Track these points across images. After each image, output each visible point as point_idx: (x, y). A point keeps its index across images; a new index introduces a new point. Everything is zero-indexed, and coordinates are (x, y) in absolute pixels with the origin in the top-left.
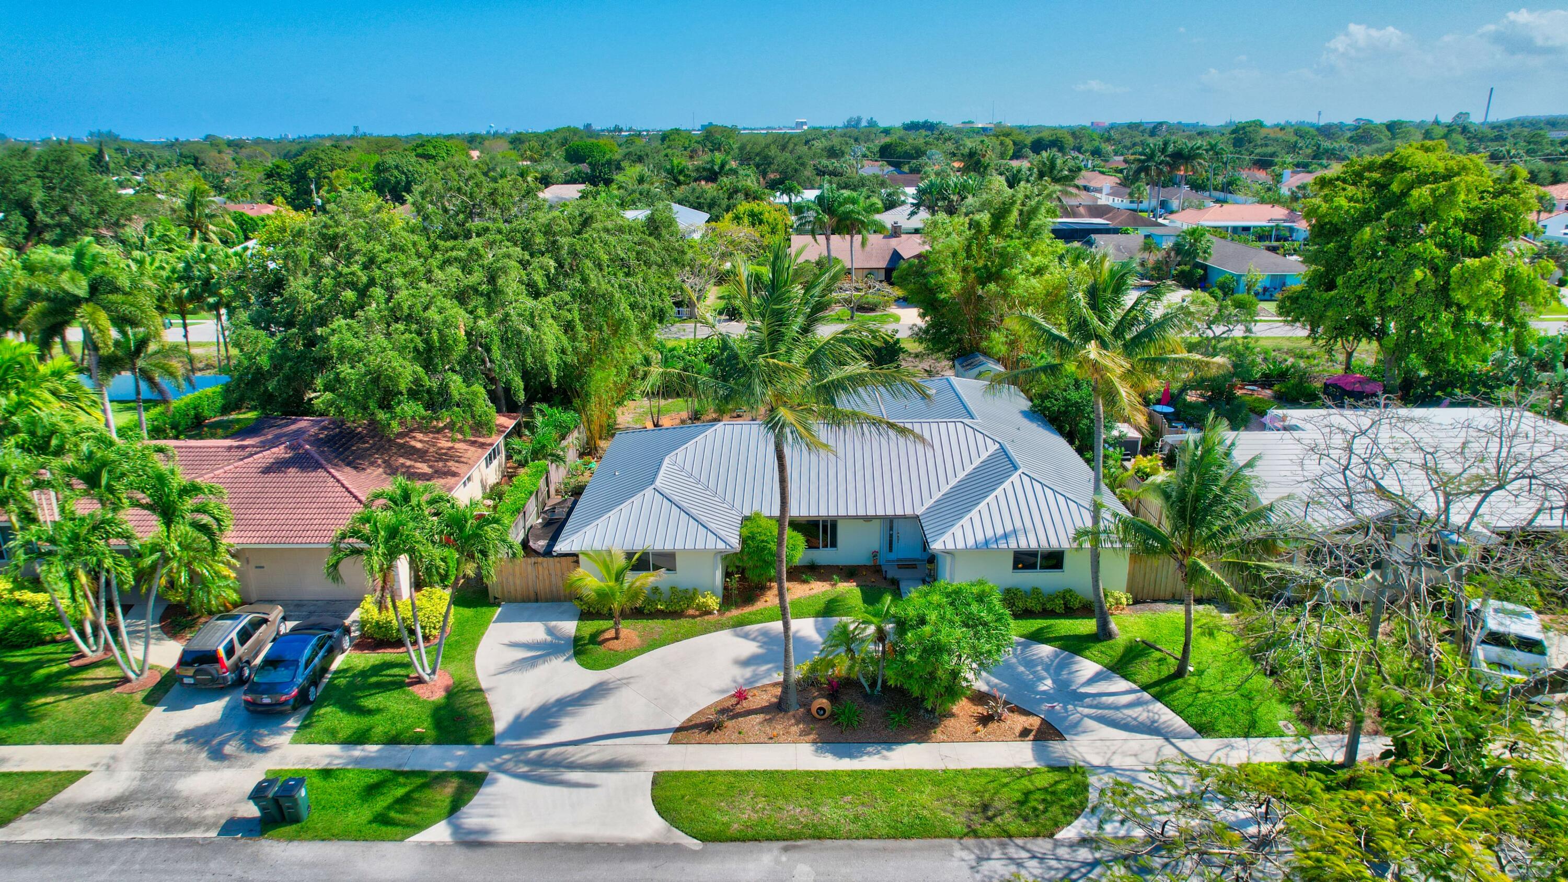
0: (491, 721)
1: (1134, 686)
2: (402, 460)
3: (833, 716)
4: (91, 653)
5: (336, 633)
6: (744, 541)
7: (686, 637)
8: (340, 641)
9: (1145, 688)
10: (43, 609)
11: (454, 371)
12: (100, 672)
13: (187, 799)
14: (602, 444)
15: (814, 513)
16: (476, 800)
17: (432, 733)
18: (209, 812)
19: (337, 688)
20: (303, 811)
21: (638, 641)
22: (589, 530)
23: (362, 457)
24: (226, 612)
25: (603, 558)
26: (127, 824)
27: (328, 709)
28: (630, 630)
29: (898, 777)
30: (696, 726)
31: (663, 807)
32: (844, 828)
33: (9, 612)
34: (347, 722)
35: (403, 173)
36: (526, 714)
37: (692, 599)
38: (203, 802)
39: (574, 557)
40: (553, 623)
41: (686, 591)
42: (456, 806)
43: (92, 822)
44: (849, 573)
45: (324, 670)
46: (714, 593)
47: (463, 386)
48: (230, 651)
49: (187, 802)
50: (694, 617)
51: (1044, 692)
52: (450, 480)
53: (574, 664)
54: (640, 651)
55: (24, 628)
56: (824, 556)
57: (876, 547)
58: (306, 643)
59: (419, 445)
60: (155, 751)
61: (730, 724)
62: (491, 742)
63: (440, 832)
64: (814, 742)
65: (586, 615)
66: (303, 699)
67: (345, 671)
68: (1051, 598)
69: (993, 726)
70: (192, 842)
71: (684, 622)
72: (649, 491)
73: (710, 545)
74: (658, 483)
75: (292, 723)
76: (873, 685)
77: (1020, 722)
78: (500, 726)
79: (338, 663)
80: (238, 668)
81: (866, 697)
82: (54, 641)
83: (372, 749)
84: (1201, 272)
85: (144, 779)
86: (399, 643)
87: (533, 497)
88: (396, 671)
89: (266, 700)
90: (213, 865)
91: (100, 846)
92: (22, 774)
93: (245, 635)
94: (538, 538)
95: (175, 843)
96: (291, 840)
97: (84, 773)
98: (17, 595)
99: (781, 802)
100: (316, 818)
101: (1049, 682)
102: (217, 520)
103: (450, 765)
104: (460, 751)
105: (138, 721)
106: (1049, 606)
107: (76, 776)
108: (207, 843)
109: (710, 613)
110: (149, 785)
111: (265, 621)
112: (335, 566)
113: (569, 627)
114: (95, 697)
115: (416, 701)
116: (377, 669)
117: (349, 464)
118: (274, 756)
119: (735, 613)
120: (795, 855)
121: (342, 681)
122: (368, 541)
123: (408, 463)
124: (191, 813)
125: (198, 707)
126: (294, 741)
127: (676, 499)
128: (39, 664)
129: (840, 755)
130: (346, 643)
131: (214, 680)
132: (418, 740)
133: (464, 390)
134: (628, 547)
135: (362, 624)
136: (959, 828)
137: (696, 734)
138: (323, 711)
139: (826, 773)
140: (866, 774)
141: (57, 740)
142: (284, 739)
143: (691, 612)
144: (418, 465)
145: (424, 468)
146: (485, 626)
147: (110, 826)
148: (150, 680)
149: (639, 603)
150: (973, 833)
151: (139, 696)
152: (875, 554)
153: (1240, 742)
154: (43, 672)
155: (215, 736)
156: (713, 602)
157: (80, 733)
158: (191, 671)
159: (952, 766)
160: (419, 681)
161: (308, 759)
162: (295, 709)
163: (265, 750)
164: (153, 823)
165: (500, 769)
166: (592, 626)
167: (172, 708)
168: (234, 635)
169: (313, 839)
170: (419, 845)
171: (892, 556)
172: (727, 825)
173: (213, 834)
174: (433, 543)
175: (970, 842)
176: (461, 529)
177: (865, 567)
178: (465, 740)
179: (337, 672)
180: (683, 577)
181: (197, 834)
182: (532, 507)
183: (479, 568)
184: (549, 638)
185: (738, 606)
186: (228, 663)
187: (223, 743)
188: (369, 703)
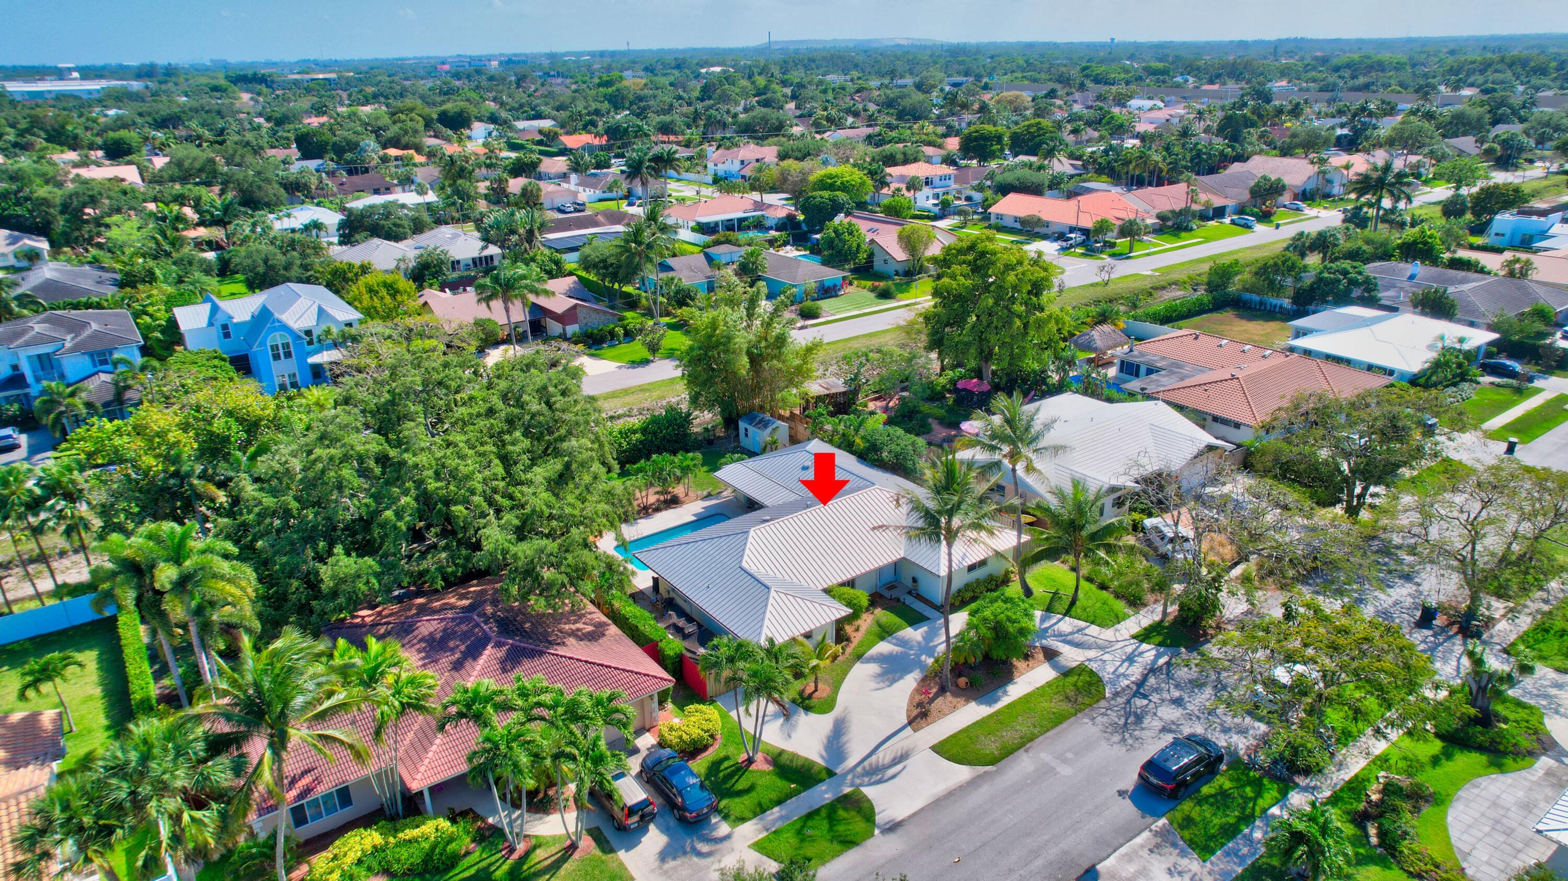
0: (815, 764)
1: (1061, 616)
3: (971, 684)
4: (518, 845)
7: (845, 674)
9: (1065, 615)
12: (541, 854)
17: (793, 786)
21: (827, 688)
27: (726, 802)
29: (1025, 700)
30: (916, 718)
31: (960, 761)
34: (744, 803)
53: (811, 715)
54: (835, 692)
57: (875, 582)
61: (932, 708)
62: (830, 774)
64: (973, 701)
72: (774, 594)
73: (838, 616)
74: (771, 586)
75: (716, 820)
78: (822, 764)
83: (778, 811)
86: (705, 747)
88: (727, 764)
89: (689, 815)
99: (998, 733)
103: (830, 797)
104: (823, 787)
105: (622, 865)
114: (567, 866)
115: (765, 773)
116: (715, 768)
118: (736, 838)
119: (849, 650)
125: (644, 841)
126: (734, 827)
127: (789, 593)
129: (992, 702)
132: (791, 795)
137: (922, 721)
138: (724, 805)
139: (997, 713)
140: (1012, 706)
142: (726, 828)
148: (588, 841)
151: (598, 851)
152: (876, 587)
155: (683, 847)
159: (1038, 685)
162: (709, 812)
163: (726, 838)
175: (1080, 714)
178: (816, 780)
187: (694, 848)
188: (739, 786)
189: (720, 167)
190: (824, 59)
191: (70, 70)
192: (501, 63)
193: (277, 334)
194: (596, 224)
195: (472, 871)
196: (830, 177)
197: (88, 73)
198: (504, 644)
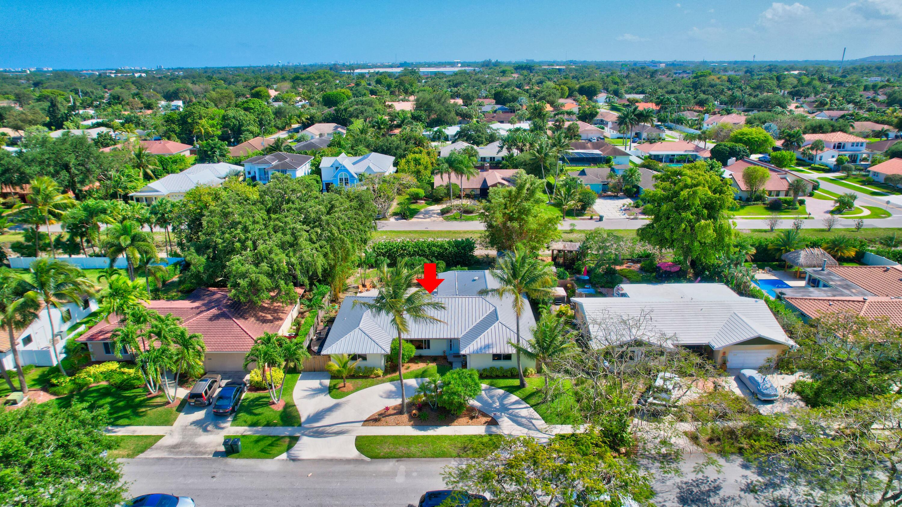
0: (300, 418)
1: (528, 405)
2: (261, 313)
3: (419, 416)
4: (154, 393)
5: (242, 386)
6: (392, 349)
7: (370, 386)
8: (244, 388)
9: (532, 406)
10: (132, 375)
11: (281, 279)
12: (158, 400)
13: (200, 445)
14: (341, 295)
15: (420, 337)
16: (296, 445)
17: (280, 422)
18: (208, 449)
19: (243, 406)
20: (240, 449)
21: (352, 388)
22: (334, 346)
23: (245, 313)
24: (202, 378)
25: (339, 357)
26: (182, 453)
27: (242, 414)
28: (349, 383)
29: (438, 438)
30: (371, 420)
31: (359, 447)
32: (417, 454)
33: (121, 377)
34: (250, 418)
35: (237, 120)
36: (311, 415)
37: (373, 371)
38: (205, 446)
39: (329, 357)
40: (322, 381)
41: (371, 368)
42: (289, 447)
43: (170, 452)
44: (434, 359)
45: (239, 399)
46: (381, 369)
47: (285, 286)
48: (206, 392)
49: (200, 446)
50: (373, 378)
51: (495, 408)
52: (280, 322)
53: (328, 396)
54: (353, 392)
55: (128, 383)
56: (424, 352)
57: (445, 349)
58: (233, 390)
59: (266, 305)
60: (184, 429)
61: (383, 419)
62: (300, 425)
63: (284, 456)
64: (412, 425)
65: (333, 377)
66: (233, 411)
67: (246, 399)
68: (506, 371)
69: (474, 420)
70: (205, 459)
71: (369, 380)
72: (357, 330)
73: (379, 352)
74: (360, 326)
75: (230, 419)
76: (434, 405)
77: (484, 419)
78: (303, 419)
79: (244, 396)
80: (209, 399)
81: (431, 409)
82: (138, 388)
83: (259, 428)
84: (635, 190)
85: (183, 438)
86: (265, 389)
87: (312, 328)
88: (265, 400)
89: (221, 411)
90: (214, 466)
91: (175, 459)
92: (143, 436)
93: (210, 387)
94: (315, 346)
95: (200, 459)
96: (237, 458)
97: (163, 436)
98: (122, 370)
99: (398, 446)
100: (243, 451)
101: (498, 404)
102: (202, 347)
103: (287, 433)
104: (290, 429)
105: (176, 418)
106: (505, 374)
107: (161, 437)
108: (209, 459)
109: (379, 376)
110: (186, 440)
111: (216, 381)
112: (246, 365)
113: (327, 382)
114: (159, 409)
115: (273, 411)
116: (258, 399)
117: (241, 317)
118: (226, 430)
119: (389, 376)
120: (400, 463)
121: (245, 404)
122: (258, 357)
123: (263, 315)
124: (202, 449)
125: (196, 413)
126: (232, 425)
127: (367, 332)
128: (136, 397)
129: (421, 430)
130: (245, 390)
131: (201, 404)
132: (275, 425)
133: (286, 287)
134: (348, 352)
135: (251, 382)
136: (455, 454)
137: (371, 423)
138: (240, 415)
139: (414, 436)
140: (428, 437)
141: (151, 424)
142: (228, 424)
143: (372, 376)
144: (267, 315)
145: (269, 317)
146: (295, 382)
147: (177, 453)
148: (177, 403)
149: (352, 373)
150: (459, 456)
151: (175, 409)
152: (444, 352)
153: (560, 426)
154: (138, 400)
155: (204, 423)
156: (380, 372)
157: (158, 422)
158: (193, 401)
159: (458, 434)
160: (273, 403)
161: (237, 432)
162: (231, 414)
163: (223, 428)
164: (191, 453)
165: (304, 435)
166: (335, 381)
167: (187, 413)
168: (207, 387)
169: (244, 458)
170: (279, 460)
171: (452, 352)
172: (379, 453)
173: (211, 456)
174: (280, 356)
175: (457, 459)
176: (289, 351)
177: (441, 356)
178: (291, 425)
179: (243, 400)
180: (369, 363)
181: (206, 456)
182: (312, 331)
183: (295, 364)
184: (320, 386)
185: (390, 374)
186: (206, 398)
187: (207, 426)
188: (256, 411)
189: (710, 126)
190: (890, 67)
191: (458, 63)
192: (667, 65)
193: (343, 173)
194: (584, 148)
195: (131, 395)
196: (742, 134)
197: (464, 64)
198: (221, 310)
